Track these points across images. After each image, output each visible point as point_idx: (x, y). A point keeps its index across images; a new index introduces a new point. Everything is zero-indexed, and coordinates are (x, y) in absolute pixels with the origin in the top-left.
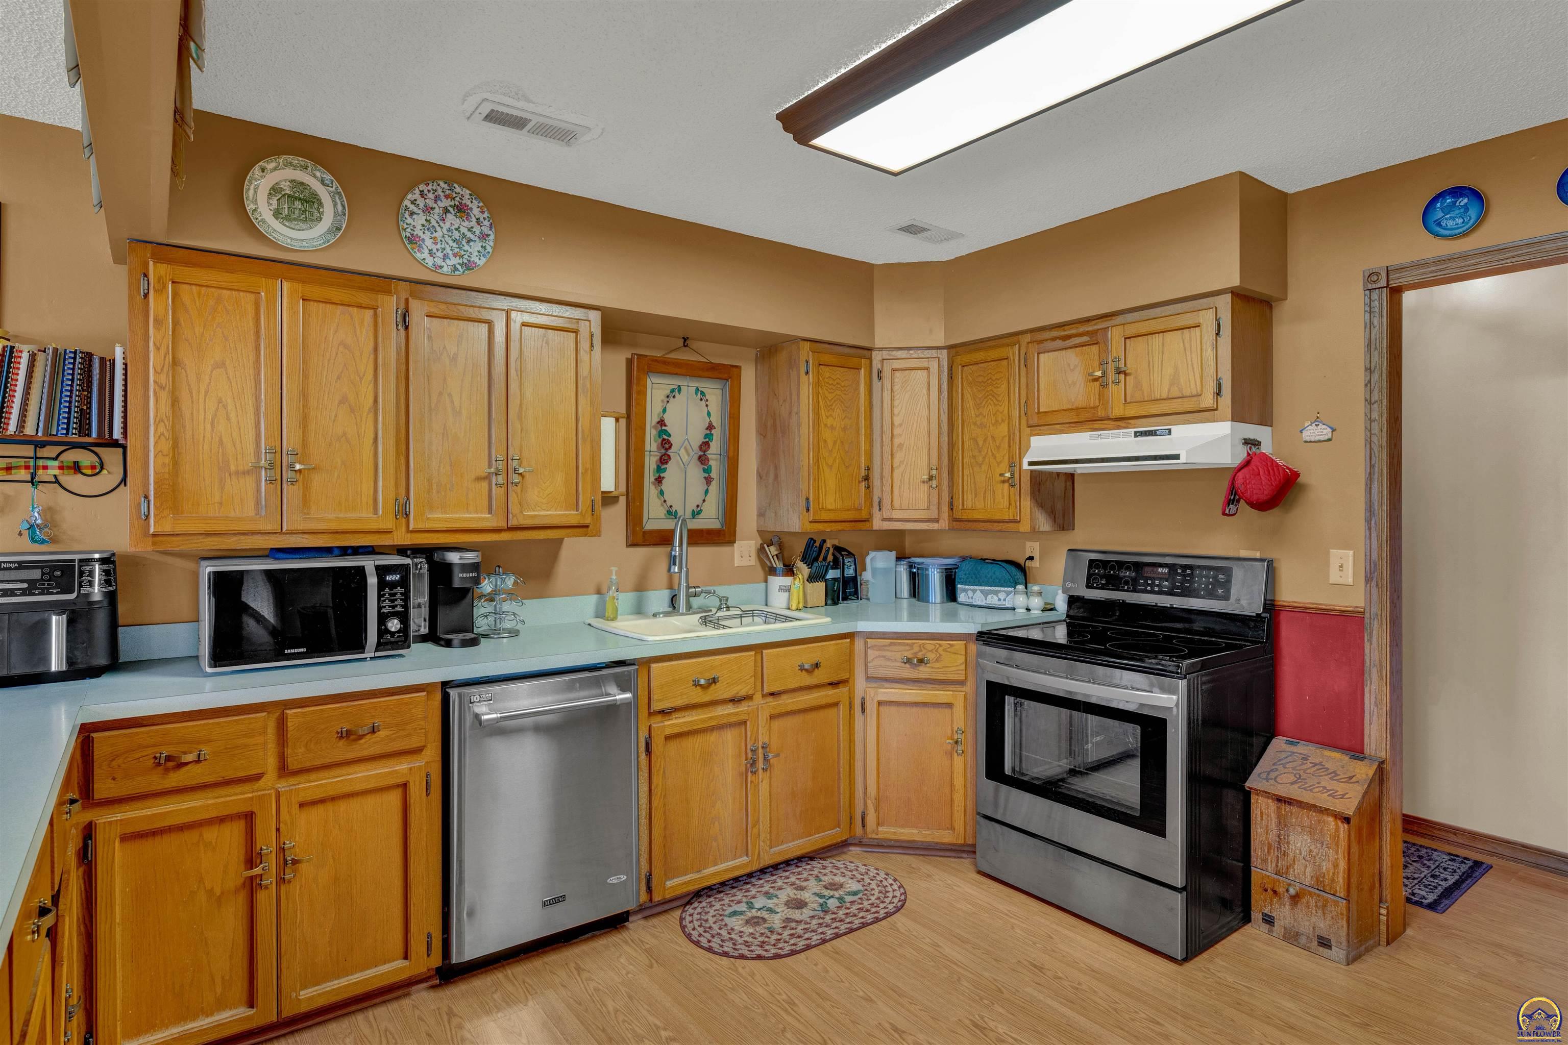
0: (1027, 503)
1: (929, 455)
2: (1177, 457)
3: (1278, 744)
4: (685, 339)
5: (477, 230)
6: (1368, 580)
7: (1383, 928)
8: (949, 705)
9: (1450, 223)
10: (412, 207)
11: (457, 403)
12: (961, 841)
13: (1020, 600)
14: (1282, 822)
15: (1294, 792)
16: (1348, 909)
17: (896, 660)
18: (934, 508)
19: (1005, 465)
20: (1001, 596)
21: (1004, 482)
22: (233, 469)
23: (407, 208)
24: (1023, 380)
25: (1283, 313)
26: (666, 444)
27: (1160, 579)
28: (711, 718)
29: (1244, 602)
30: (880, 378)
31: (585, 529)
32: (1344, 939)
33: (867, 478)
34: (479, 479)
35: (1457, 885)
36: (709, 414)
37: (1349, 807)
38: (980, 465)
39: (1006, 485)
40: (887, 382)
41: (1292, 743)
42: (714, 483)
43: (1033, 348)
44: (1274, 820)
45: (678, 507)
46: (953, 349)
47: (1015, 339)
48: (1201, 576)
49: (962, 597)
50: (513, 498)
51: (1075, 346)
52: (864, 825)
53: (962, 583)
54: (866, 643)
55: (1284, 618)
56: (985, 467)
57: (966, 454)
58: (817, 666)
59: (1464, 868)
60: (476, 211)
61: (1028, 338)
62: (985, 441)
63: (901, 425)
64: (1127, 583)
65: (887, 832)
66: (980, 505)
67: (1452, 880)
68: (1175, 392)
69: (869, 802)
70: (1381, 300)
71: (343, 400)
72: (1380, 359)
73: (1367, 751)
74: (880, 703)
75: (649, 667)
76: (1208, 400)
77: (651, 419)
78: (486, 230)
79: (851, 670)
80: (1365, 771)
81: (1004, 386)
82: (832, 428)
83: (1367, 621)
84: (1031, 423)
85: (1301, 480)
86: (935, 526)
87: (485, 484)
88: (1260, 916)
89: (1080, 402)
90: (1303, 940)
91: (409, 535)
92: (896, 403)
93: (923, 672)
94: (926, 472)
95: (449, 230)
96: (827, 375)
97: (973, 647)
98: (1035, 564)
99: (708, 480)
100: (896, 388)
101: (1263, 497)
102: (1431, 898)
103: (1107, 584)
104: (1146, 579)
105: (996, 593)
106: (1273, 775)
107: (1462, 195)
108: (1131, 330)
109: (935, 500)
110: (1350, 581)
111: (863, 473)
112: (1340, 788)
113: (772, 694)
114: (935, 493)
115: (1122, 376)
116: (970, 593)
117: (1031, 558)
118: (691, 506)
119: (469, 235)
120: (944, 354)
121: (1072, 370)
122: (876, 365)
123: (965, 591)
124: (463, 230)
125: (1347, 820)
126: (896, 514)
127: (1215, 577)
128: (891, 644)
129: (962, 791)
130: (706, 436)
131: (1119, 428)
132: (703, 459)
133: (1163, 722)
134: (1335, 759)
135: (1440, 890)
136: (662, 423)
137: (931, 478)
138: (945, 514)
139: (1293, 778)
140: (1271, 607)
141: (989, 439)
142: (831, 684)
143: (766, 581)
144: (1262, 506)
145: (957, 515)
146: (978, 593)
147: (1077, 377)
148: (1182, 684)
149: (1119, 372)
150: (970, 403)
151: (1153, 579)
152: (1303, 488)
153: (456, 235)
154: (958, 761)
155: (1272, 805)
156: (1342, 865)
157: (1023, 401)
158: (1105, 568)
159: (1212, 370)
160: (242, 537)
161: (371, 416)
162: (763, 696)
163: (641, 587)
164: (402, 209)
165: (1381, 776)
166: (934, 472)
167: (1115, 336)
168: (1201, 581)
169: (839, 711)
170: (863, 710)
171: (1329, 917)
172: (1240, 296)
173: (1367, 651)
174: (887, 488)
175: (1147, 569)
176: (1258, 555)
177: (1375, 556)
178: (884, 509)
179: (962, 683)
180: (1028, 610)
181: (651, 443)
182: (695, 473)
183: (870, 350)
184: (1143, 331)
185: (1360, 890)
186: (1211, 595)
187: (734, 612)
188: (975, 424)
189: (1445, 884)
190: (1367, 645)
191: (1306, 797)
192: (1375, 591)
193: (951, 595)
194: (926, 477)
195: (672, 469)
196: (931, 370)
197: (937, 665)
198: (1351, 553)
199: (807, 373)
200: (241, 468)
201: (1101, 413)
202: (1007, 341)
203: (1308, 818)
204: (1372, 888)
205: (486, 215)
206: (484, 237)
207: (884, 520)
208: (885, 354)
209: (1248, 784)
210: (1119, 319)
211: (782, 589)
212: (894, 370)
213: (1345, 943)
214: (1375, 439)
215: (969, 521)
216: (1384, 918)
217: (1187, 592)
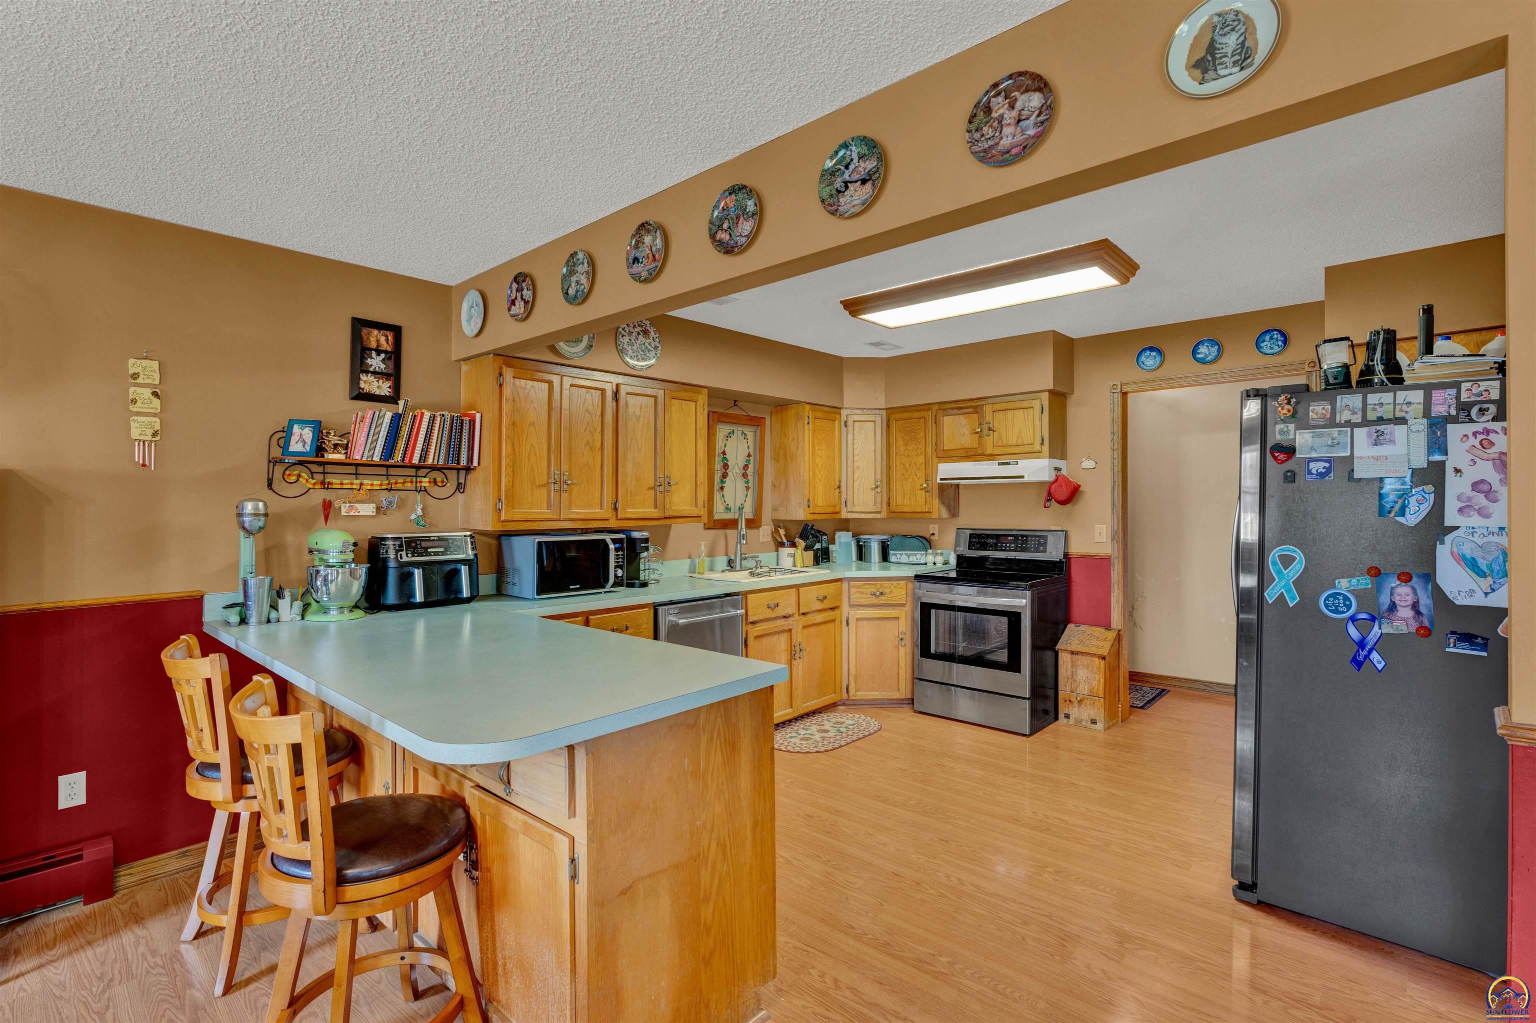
0: (936, 502)
1: (875, 473)
2: (1023, 477)
3: (1071, 626)
4: (735, 401)
5: (653, 344)
6: (1113, 540)
7: (1120, 714)
8: (897, 618)
9: (1148, 364)
10: (623, 332)
11: (639, 445)
12: (903, 697)
13: (930, 559)
14: (1074, 665)
15: (1079, 648)
16: (1105, 703)
17: (867, 594)
18: (879, 505)
19: (922, 480)
20: (918, 557)
21: (922, 489)
22: (537, 484)
23: (621, 333)
24: (934, 430)
25: (1072, 400)
26: (726, 466)
27: (1010, 543)
28: (775, 627)
29: (1054, 554)
30: (846, 426)
31: (699, 518)
32: (1102, 718)
33: (839, 487)
34: (650, 489)
35: (1154, 698)
36: (748, 447)
37: (1104, 652)
38: (907, 480)
39: (924, 491)
40: (850, 429)
41: (1077, 626)
42: (751, 490)
43: (940, 413)
44: (1070, 664)
45: (731, 505)
46: (890, 411)
47: (928, 407)
48: (1031, 541)
49: (893, 559)
50: (667, 500)
51: (965, 414)
52: (848, 692)
53: (893, 550)
54: (849, 584)
55: (1073, 561)
56: (910, 481)
57: (898, 472)
58: (825, 597)
59: (1157, 692)
60: (652, 333)
61: (937, 407)
62: (910, 465)
63: (858, 455)
64: (991, 546)
65: (862, 695)
66: (907, 502)
67: (1151, 697)
68: (1020, 442)
69: (851, 678)
70: (1118, 397)
71: (587, 443)
72: (1118, 428)
73: (1112, 627)
74: (857, 619)
75: (746, 597)
76: (1037, 447)
77: (718, 450)
78: (657, 345)
79: (841, 600)
80: (1112, 635)
81: (922, 434)
82: (821, 457)
83: (1112, 560)
84: (939, 455)
85: (1081, 489)
86: (878, 516)
87: (652, 492)
88: (1063, 715)
89: (967, 445)
90: (1084, 723)
91: (617, 522)
92: (855, 441)
93: (882, 600)
94: (873, 483)
95: (640, 345)
96: (818, 424)
97: (910, 585)
98: (936, 538)
99: (748, 488)
100: (855, 432)
101: (1064, 498)
102: (1141, 704)
103: (980, 547)
104: (1003, 543)
105: (915, 555)
106: (1069, 642)
107: (1154, 351)
108: (996, 407)
109: (879, 500)
110: (1104, 540)
111: (837, 484)
112: (1101, 644)
113: (803, 614)
114: (879, 496)
115: (991, 432)
116: (899, 556)
117: (933, 534)
118: (738, 504)
119: (649, 347)
120: (884, 413)
121: (963, 427)
122: (844, 418)
123: (895, 555)
124: (647, 344)
125: (1104, 658)
126: (856, 509)
127: (1039, 541)
128: (864, 584)
129: (904, 668)
130: (747, 461)
131: (990, 460)
132: (745, 475)
133: (1019, 614)
134: (1099, 631)
135: (1145, 702)
136: (724, 453)
137: (877, 487)
138: (885, 509)
139: (1078, 642)
140: (1067, 555)
141: (913, 464)
142: (831, 609)
143: (777, 551)
144: (1063, 503)
145: (893, 508)
146: (904, 556)
147: (966, 430)
148: (1028, 593)
149: (990, 429)
150: (901, 442)
151: (1006, 544)
152: (1082, 492)
153: (643, 347)
154: (902, 651)
155: (1069, 656)
156: (1102, 681)
157: (934, 442)
158: (979, 538)
159: (1039, 432)
160: (542, 523)
161: (600, 452)
162: (799, 615)
163: (711, 554)
164: (618, 333)
165: (1119, 638)
166: (879, 483)
167: (988, 409)
168: (1032, 543)
169: (835, 625)
170: (848, 624)
171: (1096, 708)
172: (1052, 393)
173: (1112, 575)
174: (850, 493)
175: (1002, 538)
176: (1060, 528)
177: (1116, 527)
178: (848, 506)
179: (903, 605)
180: (935, 564)
181: (718, 466)
182: (741, 484)
183: (840, 408)
184: (1003, 408)
185: (1110, 694)
186: (1037, 550)
187: (765, 569)
188: (904, 455)
189: (1148, 699)
190: (1112, 573)
191: (1085, 650)
192: (1116, 544)
193: (885, 557)
194: (874, 486)
195: (728, 481)
196: (877, 422)
197: (890, 595)
198: (1105, 526)
199: (808, 423)
200: (541, 483)
201: (980, 451)
202: (925, 407)
203: (1086, 660)
204: (1115, 693)
205: (657, 335)
206: (656, 348)
207: (848, 512)
208: (849, 412)
209: (1057, 647)
210: (990, 401)
211: (789, 555)
212: (854, 421)
213: (1103, 720)
214: (1115, 468)
215: (900, 512)
216: (1120, 709)
217: (1024, 550)
